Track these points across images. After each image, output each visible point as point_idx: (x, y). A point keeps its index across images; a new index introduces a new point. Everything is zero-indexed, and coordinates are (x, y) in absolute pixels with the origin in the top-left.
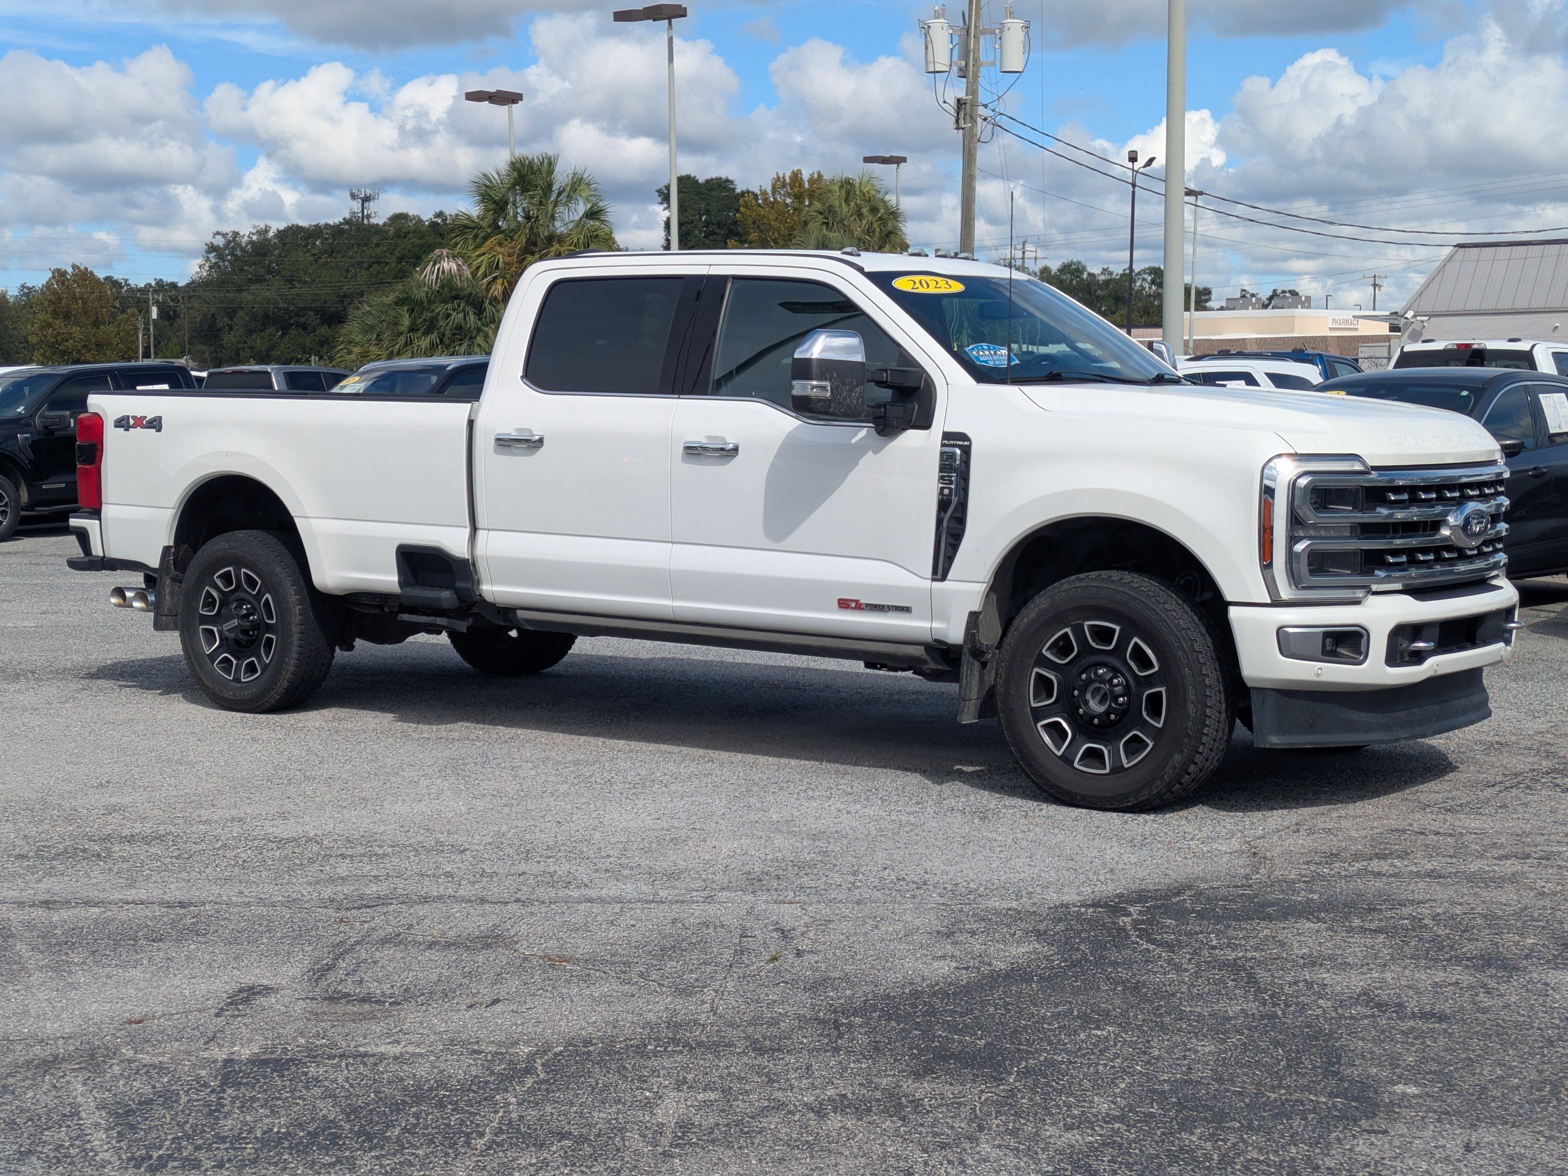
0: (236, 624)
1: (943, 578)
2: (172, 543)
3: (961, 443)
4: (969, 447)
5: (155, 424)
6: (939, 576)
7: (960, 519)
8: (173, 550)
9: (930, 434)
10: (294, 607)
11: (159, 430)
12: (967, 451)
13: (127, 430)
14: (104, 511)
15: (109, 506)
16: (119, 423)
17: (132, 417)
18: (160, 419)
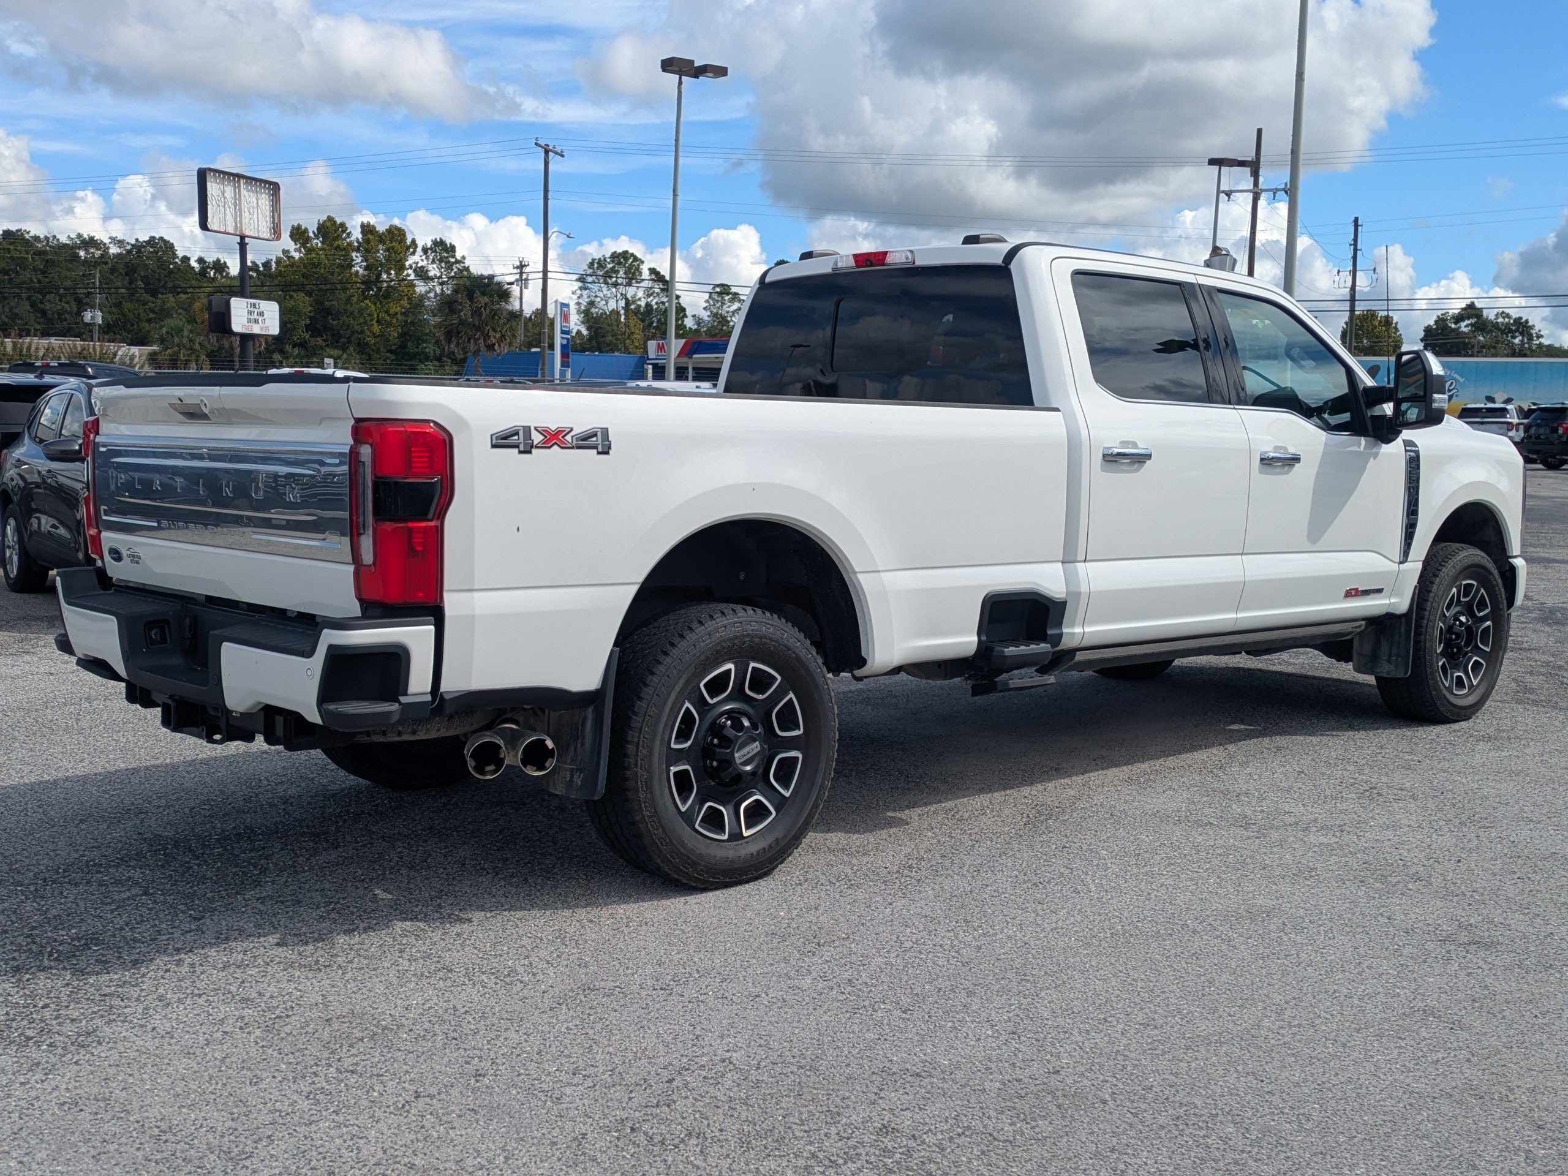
1: (1404, 561)
3: (1414, 449)
4: (1418, 452)
5: (598, 441)
11: (606, 450)
12: (1418, 458)
14: (452, 603)
15: (476, 595)
16: (503, 440)
17: (536, 429)
18: (605, 432)
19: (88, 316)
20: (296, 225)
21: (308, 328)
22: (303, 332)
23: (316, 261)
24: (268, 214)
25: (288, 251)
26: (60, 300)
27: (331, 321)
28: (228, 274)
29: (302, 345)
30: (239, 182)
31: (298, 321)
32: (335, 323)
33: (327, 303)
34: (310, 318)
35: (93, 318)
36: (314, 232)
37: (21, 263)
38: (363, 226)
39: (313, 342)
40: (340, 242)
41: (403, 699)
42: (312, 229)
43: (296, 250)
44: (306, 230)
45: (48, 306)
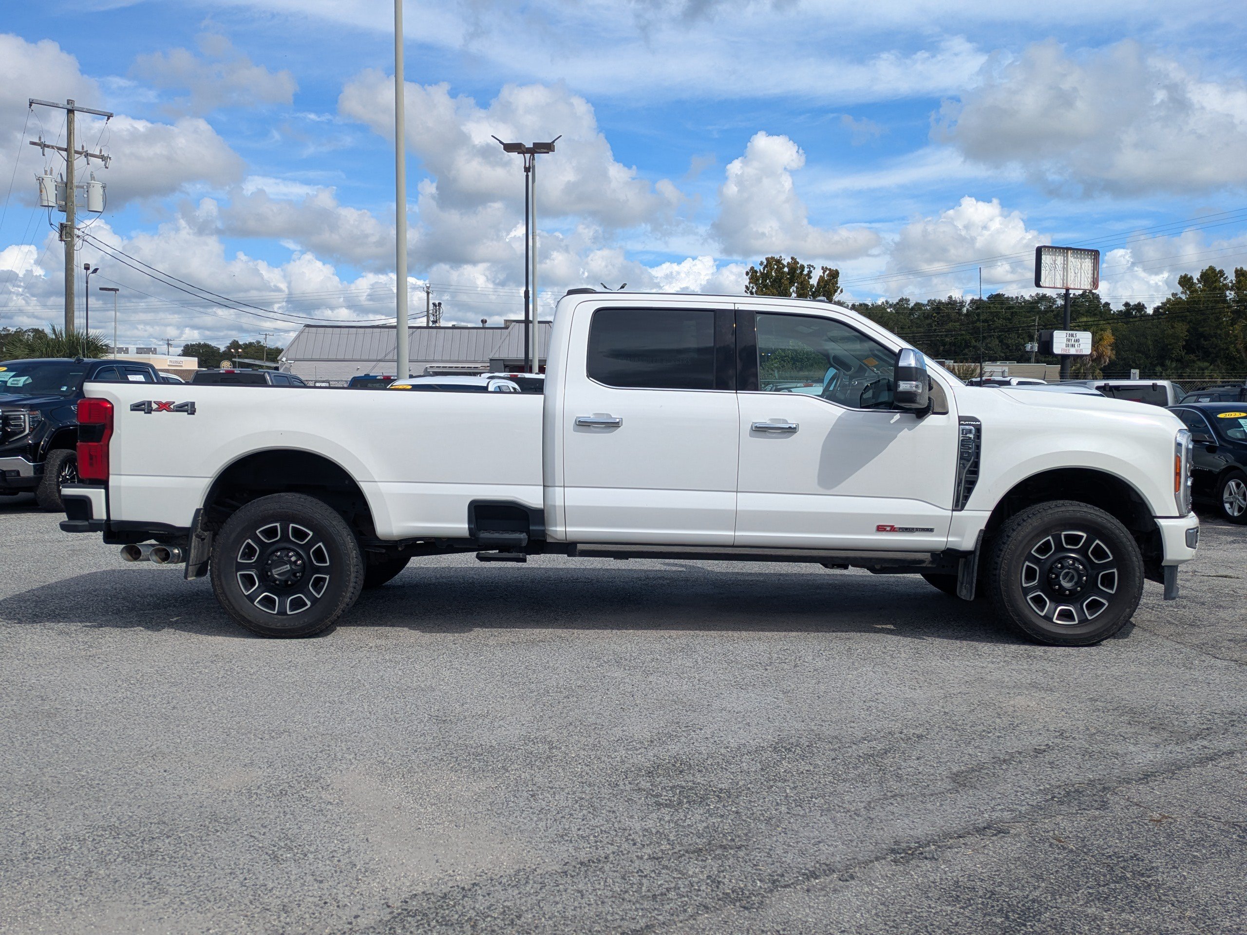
0: (289, 568)
1: (962, 509)
2: (202, 507)
3: (974, 423)
4: (980, 425)
5: (189, 408)
6: (959, 508)
7: (974, 471)
8: (202, 512)
9: (949, 417)
10: (352, 552)
11: (193, 412)
12: (978, 430)
13: (149, 412)
14: (113, 481)
15: (123, 477)
16: (136, 407)
17: (154, 402)
18: (193, 404)
19: (1028, 347)
20: (1183, 275)
21: (1184, 347)
22: (1180, 350)
23: (1196, 299)
24: (1090, 272)
25: (1176, 294)
26: (1018, 337)
27: (1203, 342)
28: (1146, 312)
29: (1179, 360)
30: (1067, 253)
31: (1176, 343)
32: (1205, 343)
33: (1201, 330)
34: (1186, 341)
35: (1032, 348)
36: (1198, 279)
37: (997, 315)
38: (1237, 271)
39: (1187, 357)
40: (1217, 284)
41: (90, 521)
42: (1196, 276)
43: (1182, 293)
44: (1191, 278)
45: (1010, 341)
